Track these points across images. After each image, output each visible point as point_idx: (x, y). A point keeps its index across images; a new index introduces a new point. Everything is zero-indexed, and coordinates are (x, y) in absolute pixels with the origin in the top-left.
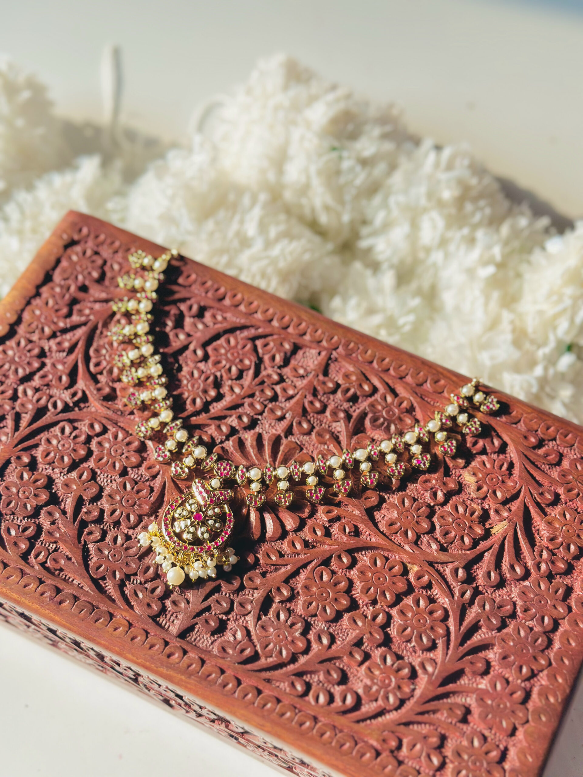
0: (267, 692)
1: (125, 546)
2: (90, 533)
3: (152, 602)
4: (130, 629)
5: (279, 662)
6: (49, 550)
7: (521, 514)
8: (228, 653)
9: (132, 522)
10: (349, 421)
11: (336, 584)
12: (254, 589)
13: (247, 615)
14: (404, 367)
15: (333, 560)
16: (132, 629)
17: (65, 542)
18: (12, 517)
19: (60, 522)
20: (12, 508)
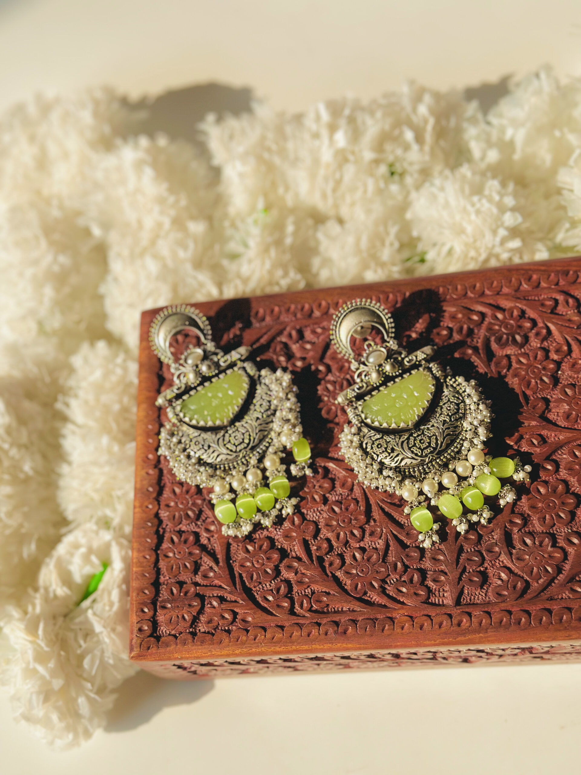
0: (555, 607)
1: (365, 558)
2: (331, 564)
3: (417, 590)
4: (413, 621)
5: (550, 579)
6: (307, 595)
8: (505, 595)
9: (358, 536)
10: (479, 354)
11: (555, 491)
12: (491, 533)
13: (499, 556)
14: (495, 283)
16: (416, 621)
17: (315, 582)
18: (261, 586)
19: (302, 569)
20: (257, 578)
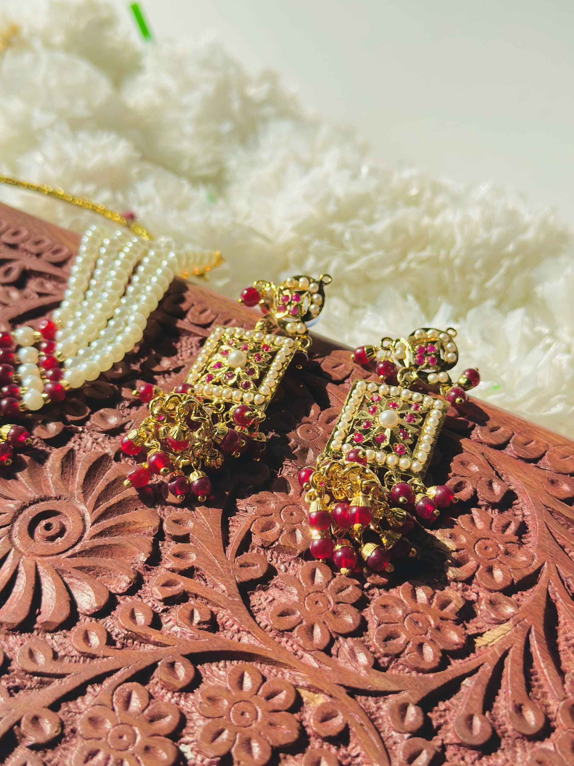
7: (541, 613)
15: (157, 673)
